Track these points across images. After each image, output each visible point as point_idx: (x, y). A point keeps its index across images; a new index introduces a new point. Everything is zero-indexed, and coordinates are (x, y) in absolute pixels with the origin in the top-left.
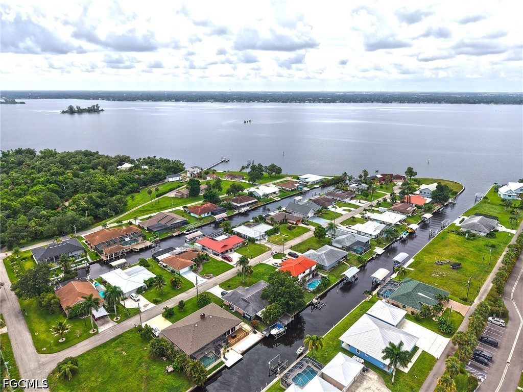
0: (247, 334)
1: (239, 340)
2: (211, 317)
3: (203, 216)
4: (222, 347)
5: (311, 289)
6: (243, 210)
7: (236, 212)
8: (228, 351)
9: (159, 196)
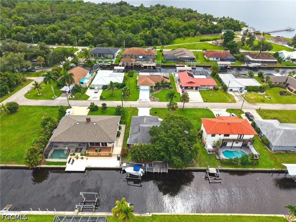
0: (110, 155)
1: (98, 156)
2: (95, 124)
3: (211, 59)
4: (80, 152)
5: (223, 156)
6: (252, 65)
7: (245, 65)
8: (82, 158)
9: (203, 41)
